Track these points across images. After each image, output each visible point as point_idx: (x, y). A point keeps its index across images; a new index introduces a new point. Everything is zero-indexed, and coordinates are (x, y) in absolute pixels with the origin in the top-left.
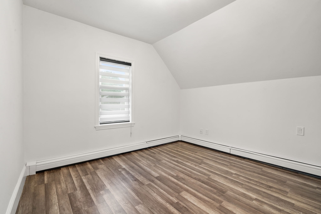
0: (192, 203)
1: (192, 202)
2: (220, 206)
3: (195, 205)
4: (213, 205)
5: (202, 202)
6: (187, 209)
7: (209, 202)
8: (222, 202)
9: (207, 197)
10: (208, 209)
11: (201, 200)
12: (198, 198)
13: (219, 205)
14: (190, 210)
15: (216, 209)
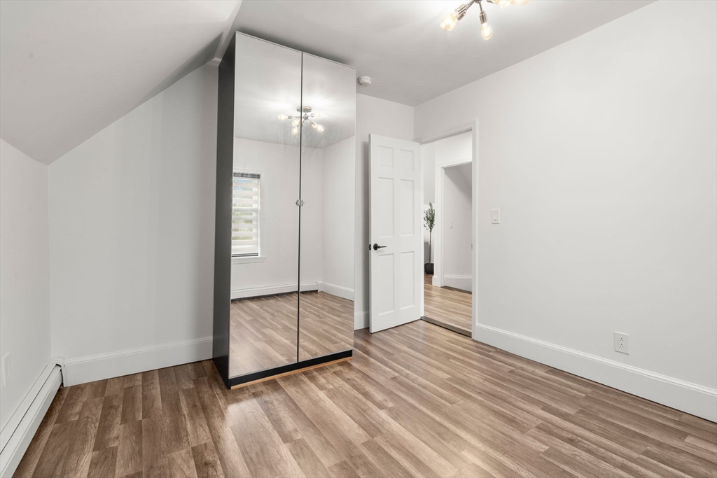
0: (430, 446)
1: (429, 448)
2: (373, 437)
3: (424, 442)
4: (387, 439)
5: (407, 447)
6: (440, 436)
7: (393, 446)
8: (364, 444)
9: (391, 457)
10: (400, 434)
11: (408, 451)
12: (413, 455)
13: (375, 439)
14: (436, 436)
15: (384, 432)
